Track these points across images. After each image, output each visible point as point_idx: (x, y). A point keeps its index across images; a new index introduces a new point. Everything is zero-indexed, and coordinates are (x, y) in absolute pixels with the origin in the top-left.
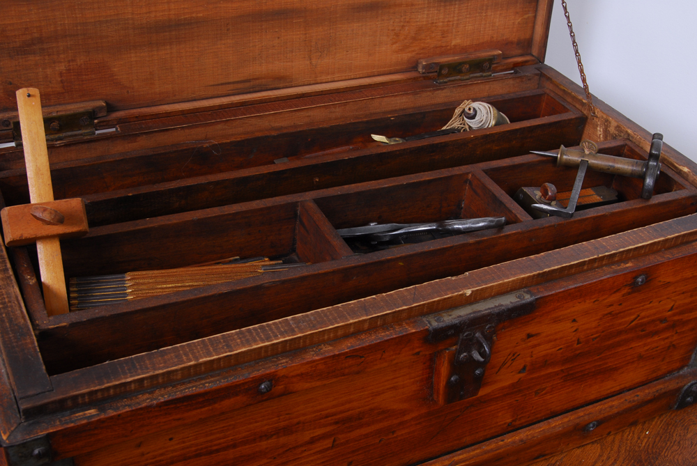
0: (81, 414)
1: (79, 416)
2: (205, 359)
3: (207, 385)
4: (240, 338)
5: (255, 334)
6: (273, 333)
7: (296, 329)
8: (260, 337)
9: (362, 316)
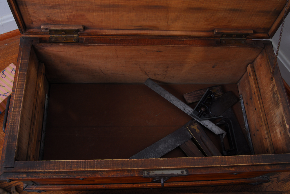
0: (21, 175)
1: (21, 176)
2: (62, 170)
3: (61, 176)
4: (76, 165)
5: (82, 164)
6: (88, 166)
7: (95, 167)
8: (82, 166)
9: (120, 168)
